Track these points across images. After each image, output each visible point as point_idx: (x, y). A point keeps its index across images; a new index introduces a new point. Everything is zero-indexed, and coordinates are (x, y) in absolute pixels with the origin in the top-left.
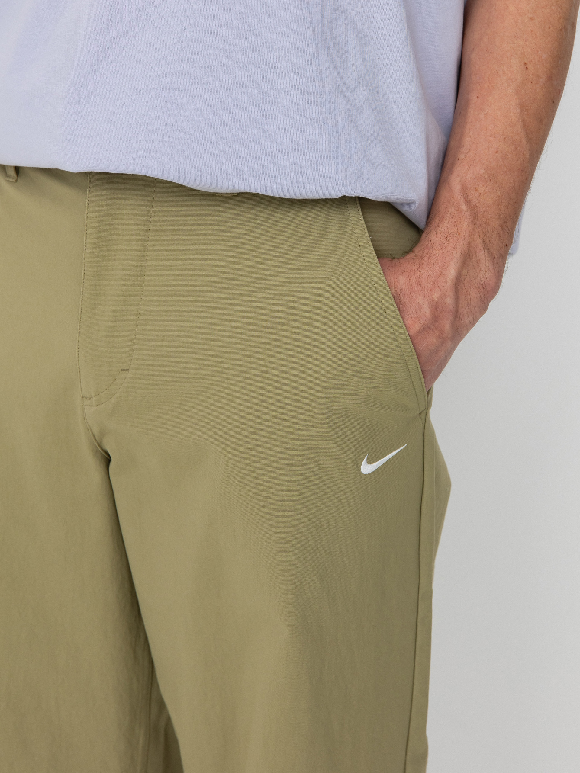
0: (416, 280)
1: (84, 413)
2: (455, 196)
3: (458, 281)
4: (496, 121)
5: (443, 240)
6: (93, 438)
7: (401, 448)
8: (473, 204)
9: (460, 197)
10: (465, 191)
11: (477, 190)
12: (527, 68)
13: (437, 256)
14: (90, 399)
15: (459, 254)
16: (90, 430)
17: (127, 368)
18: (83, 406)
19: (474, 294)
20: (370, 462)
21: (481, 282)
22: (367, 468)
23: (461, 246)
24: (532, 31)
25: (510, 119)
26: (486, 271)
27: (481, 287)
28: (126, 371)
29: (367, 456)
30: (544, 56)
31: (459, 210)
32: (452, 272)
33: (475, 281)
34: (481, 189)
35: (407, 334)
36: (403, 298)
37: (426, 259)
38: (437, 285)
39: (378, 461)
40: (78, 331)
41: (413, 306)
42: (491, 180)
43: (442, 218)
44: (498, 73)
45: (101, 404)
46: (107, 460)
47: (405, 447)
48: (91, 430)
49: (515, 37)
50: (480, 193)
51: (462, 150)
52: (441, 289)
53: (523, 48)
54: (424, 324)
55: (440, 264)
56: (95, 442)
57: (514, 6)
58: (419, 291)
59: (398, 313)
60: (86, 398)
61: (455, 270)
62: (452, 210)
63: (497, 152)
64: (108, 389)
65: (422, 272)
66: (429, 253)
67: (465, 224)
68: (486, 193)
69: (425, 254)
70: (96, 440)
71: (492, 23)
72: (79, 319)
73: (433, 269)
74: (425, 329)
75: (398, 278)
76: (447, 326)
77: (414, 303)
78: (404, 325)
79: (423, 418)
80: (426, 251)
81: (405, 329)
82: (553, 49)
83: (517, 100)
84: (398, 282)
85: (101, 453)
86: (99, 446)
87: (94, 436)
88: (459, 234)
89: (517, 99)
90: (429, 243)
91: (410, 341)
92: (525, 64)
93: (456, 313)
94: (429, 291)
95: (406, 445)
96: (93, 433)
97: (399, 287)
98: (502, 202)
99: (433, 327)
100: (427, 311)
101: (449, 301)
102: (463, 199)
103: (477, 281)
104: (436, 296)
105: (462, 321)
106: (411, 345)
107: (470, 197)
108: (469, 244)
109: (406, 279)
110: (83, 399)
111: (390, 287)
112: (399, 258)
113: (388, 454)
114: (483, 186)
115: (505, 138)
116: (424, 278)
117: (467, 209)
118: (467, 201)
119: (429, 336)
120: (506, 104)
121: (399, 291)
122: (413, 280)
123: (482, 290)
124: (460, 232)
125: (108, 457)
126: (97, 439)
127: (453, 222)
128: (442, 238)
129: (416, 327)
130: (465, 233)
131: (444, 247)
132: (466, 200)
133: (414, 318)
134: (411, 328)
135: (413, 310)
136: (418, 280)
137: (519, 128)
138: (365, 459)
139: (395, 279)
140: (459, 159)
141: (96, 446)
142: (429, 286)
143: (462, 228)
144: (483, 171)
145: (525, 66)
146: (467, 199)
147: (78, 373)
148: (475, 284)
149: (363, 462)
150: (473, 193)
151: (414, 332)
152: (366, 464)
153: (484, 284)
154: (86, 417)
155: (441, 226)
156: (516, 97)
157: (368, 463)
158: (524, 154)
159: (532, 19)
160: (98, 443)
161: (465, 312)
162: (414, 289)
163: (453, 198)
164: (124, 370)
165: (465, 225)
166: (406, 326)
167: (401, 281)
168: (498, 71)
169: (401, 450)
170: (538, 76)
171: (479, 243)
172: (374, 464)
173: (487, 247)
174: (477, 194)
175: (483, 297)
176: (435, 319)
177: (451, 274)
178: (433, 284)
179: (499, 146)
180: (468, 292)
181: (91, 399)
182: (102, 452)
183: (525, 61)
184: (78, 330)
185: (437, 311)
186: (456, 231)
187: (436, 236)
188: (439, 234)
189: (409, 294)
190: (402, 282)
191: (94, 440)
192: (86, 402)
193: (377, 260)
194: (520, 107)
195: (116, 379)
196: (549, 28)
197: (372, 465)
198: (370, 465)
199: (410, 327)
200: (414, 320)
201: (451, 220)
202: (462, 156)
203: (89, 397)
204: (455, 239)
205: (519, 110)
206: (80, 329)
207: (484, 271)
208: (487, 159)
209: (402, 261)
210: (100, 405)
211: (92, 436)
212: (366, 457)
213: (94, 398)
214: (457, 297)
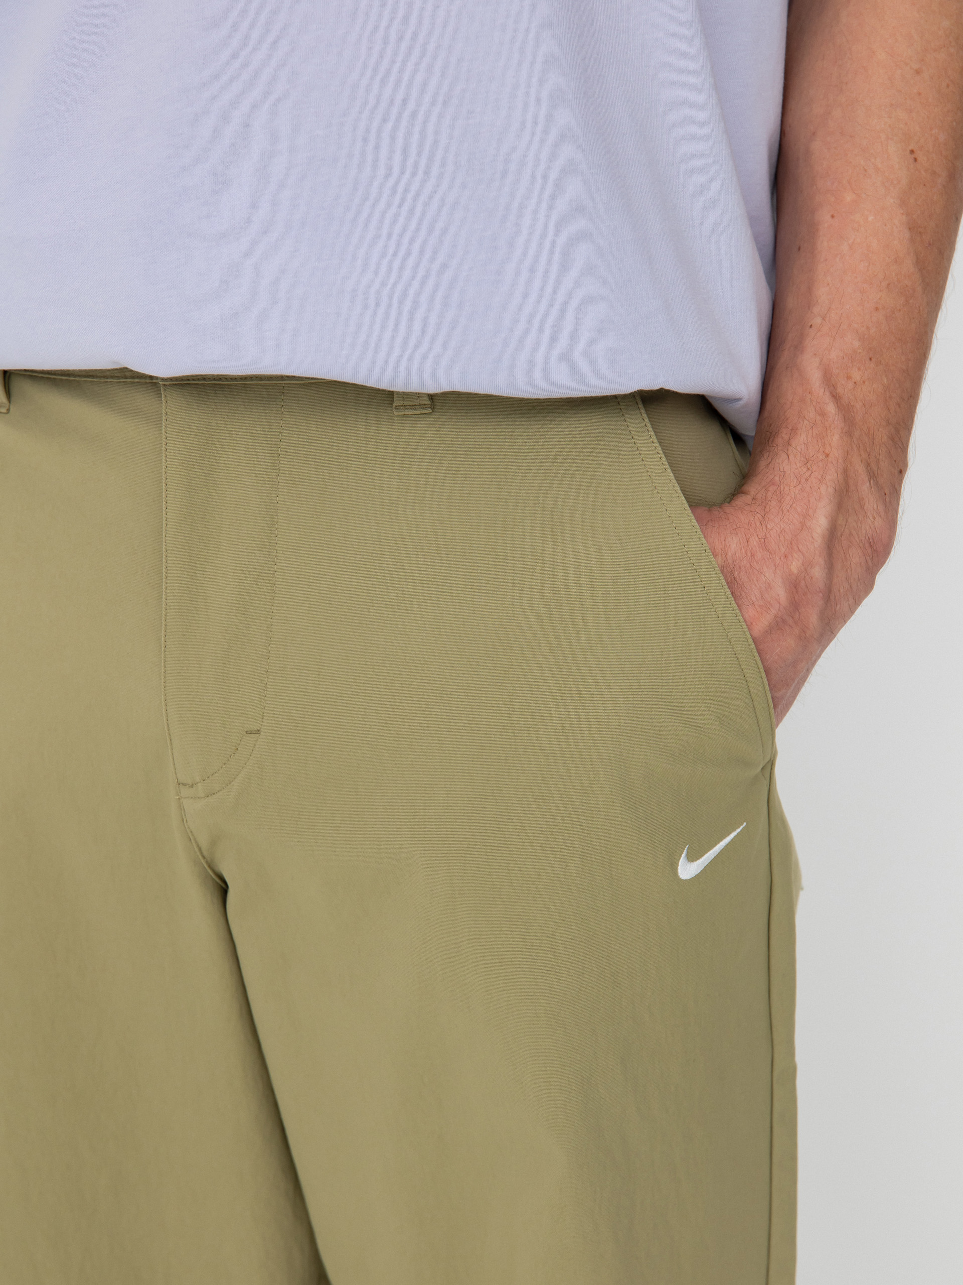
0: (760, 541)
1: (183, 812)
2: (813, 390)
3: (832, 537)
4: (870, 255)
5: (800, 467)
6: (198, 853)
7: (738, 830)
8: (845, 402)
9: (822, 390)
10: (828, 380)
11: (849, 378)
12: (916, 160)
13: (793, 496)
14: (192, 787)
15: (831, 490)
16: (193, 841)
17: (255, 728)
18: (179, 798)
19: (856, 557)
20: (692, 858)
21: (867, 537)
22: (687, 870)
23: (832, 475)
24: (920, 94)
25: (895, 250)
26: (874, 518)
27: (867, 545)
28: (255, 733)
29: (686, 849)
30: (942, 137)
31: (823, 414)
32: (820, 523)
33: (858, 536)
34: (856, 375)
35: (748, 634)
36: (738, 574)
37: (774, 503)
38: (795, 548)
39: (703, 855)
40: (163, 670)
41: (755, 586)
42: (871, 359)
43: (794, 431)
44: (865, 170)
45: (214, 794)
46: (223, 890)
47: (744, 827)
48: (195, 839)
49: (892, 105)
50: (855, 383)
51: (816, 310)
52: (802, 553)
53: (906, 124)
54: (776, 617)
55: (799, 510)
56: (202, 861)
57: (885, 51)
58: (764, 559)
59: (731, 599)
60: (184, 785)
61: (827, 518)
62: (811, 414)
63: (877, 309)
64: (224, 766)
65: (768, 526)
66: (778, 492)
67: (836, 437)
68: (864, 382)
69: (770, 494)
70: (204, 857)
71: (846, 84)
72: (163, 649)
73: (789, 520)
74: (779, 625)
75: (727, 539)
76: (813, 618)
77: (757, 580)
78: (742, 620)
79: (768, 775)
80: (772, 489)
81: (745, 627)
82: (954, 124)
83: (904, 217)
84: (728, 546)
85: (213, 879)
86: (210, 866)
87: (200, 849)
88: (827, 456)
89: (903, 214)
90: (775, 476)
91: (753, 646)
92: (912, 152)
93: (828, 594)
94: (782, 559)
95: (745, 824)
96: (198, 846)
97: (729, 555)
98: (890, 397)
99: (790, 621)
100: (780, 592)
101: (818, 573)
102: (827, 393)
103: (860, 535)
104: (795, 566)
105: (838, 607)
106: (756, 654)
107: (840, 390)
108: (845, 471)
109: (741, 541)
110: (179, 787)
111: (715, 554)
112: (721, 505)
113: (719, 843)
114: (859, 369)
115: (889, 284)
116: (772, 536)
117: (837, 410)
118: (836, 397)
119: (783, 636)
120: (886, 225)
121: (730, 561)
122: (754, 541)
123: (870, 551)
124: (827, 451)
125: (224, 886)
126: (205, 853)
127: (814, 434)
128: (798, 465)
129: (762, 623)
130: (836, 453)
131: (803, 480)
132: (833, 396)
133: (760, 606)
134: (754, 623)
135: (756, 593)
136: (763, 540)
137: (909, 265)
138: (683, 855)
139: (721, 542)
140: (811, 325)
141: (204, 867)
142: (783, 550)
143: (830, 445)
144: (857, 344)
145: (913, 156)
146: (834, 394)
147: (168, 741)
148: (858, 540)
149: (681, 859)
150: (843, 383)
151: (760, 631)
152: (686, 862)
153: (871, 540)
154: (186, 818)
155: (794, 444)
156: (902, 212)
157: (689, 861)
158: (919, 310)
159: (918, 72)
160: (207, 862)
161: (842, 591)
162: (756, 557)
163: (809, 393)
164: (250, 732)
165: (835, 439)
166: (745, 621)
167: (734, 544)
168: (866, 168)
169: (738, 834)
170: (934, 173)
171: (859, 468)
172: (697, 861)
173: (872, 475)
174: (850, 385)
175: (870, 563)
176: (795, 605)
177: (819, 526)
178: (789, 545)
179: (880, 299)
180: (848, 556)
181: (194, 786)
182: (214, 876)
183: (911, 148)
184: (163, 668)
185: (797, 592)
186: (821, 450)
187: (786, 461)
188: (791, 457)
189: (748, 565)
190: (735, 546)
191: (200, 857)
192: (185, 792)
193: (688, 509)
194: (910, 229)
195: (237, 749)
196: (948, 86)
197: (696, 863)
198: (692, 863)
199: (752, 624)
200: (759, 609)
201: (810, 431)
202: (818, 321)
203: (191, 784)
204: (821, 464)
205: (907, 234)
206: (165, 667)
207: (871, 518)
208: (862, 323)
209: (728, 509)
210: (211, 795)
211: (197, 850)
212: (685, 851)
213: (199, 784)
214: (830, 567)
